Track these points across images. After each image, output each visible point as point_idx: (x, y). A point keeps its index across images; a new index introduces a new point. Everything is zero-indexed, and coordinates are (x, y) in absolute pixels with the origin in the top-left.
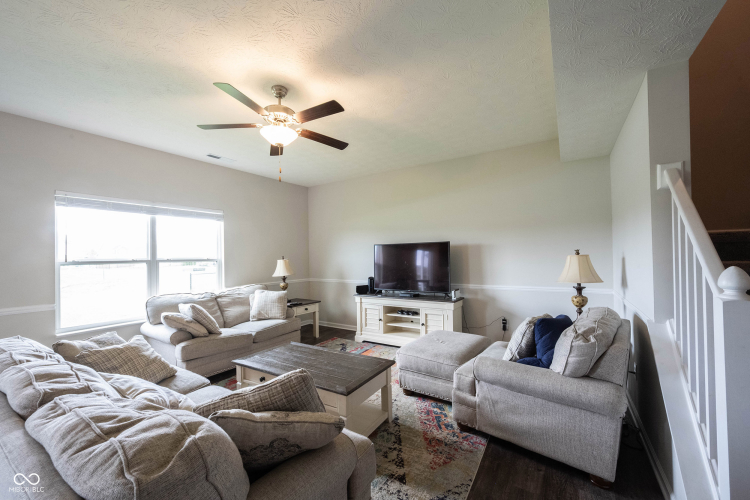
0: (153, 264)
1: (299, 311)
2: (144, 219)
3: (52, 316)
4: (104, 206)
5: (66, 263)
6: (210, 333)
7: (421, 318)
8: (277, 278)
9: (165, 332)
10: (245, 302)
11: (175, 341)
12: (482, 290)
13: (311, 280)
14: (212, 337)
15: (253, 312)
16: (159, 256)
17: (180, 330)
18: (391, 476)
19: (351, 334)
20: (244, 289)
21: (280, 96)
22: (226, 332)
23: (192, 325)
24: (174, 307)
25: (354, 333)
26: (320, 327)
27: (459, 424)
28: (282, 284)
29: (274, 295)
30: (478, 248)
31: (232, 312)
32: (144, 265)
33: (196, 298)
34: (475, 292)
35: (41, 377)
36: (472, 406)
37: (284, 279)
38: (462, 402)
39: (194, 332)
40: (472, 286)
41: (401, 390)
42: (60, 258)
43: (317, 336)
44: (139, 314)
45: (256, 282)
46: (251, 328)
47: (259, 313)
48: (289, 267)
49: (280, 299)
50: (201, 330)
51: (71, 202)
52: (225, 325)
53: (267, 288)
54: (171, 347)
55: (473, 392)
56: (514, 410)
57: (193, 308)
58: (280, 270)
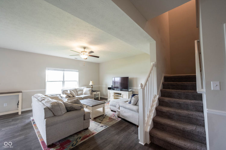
0: (63, 82)
1: (94, 93)
2: (62, 72)
3: (45, 91)
4: (55, 70)
5: (48, 81)
6: (73, 96)
7: (122, 95)
8: (90, 85)
9: (64, 96)
10: (82, 90)
11: (66, 98)
12: (137, 89)
13: (100, 86)
14: (74, 97)
15: (84, 93)
16: (65, 80)
17: (68, 95)
18: (99, 122)
19: (106, 99)
20: (82, 88)
21: (84, 49)
22: (77, 97)
23: (70, 94)
24: (67, 91)
25: (107, 99)
26: (100, 97)
27: (118, 116)
28: (91, 87)
29: (88, 89)
30: (136, 78)
31: (79, 92)
32: (62, 82)
33: (71, 89)
34: (136, 89)
35: (43, 98)
36: (119, 112)
37: (92, 85)
38: (118, 111)
39: (70, 96)
40: (135, 88)
41: (110, 110)
42: (46, 81)
43: (99, 99)
44: (60, 92)
45: (85, 86)
46: (82, 96)
47: (85, 93)
48: (93, 83)
49: (90, 90)
50: (71, 96)
51: (49, 69)
52: (78, 95)
53: (88, 88)
54: (65, 99)
55: (119, 109)
56: (125, 112)
57: (70, 91)
58: (91, 84)
